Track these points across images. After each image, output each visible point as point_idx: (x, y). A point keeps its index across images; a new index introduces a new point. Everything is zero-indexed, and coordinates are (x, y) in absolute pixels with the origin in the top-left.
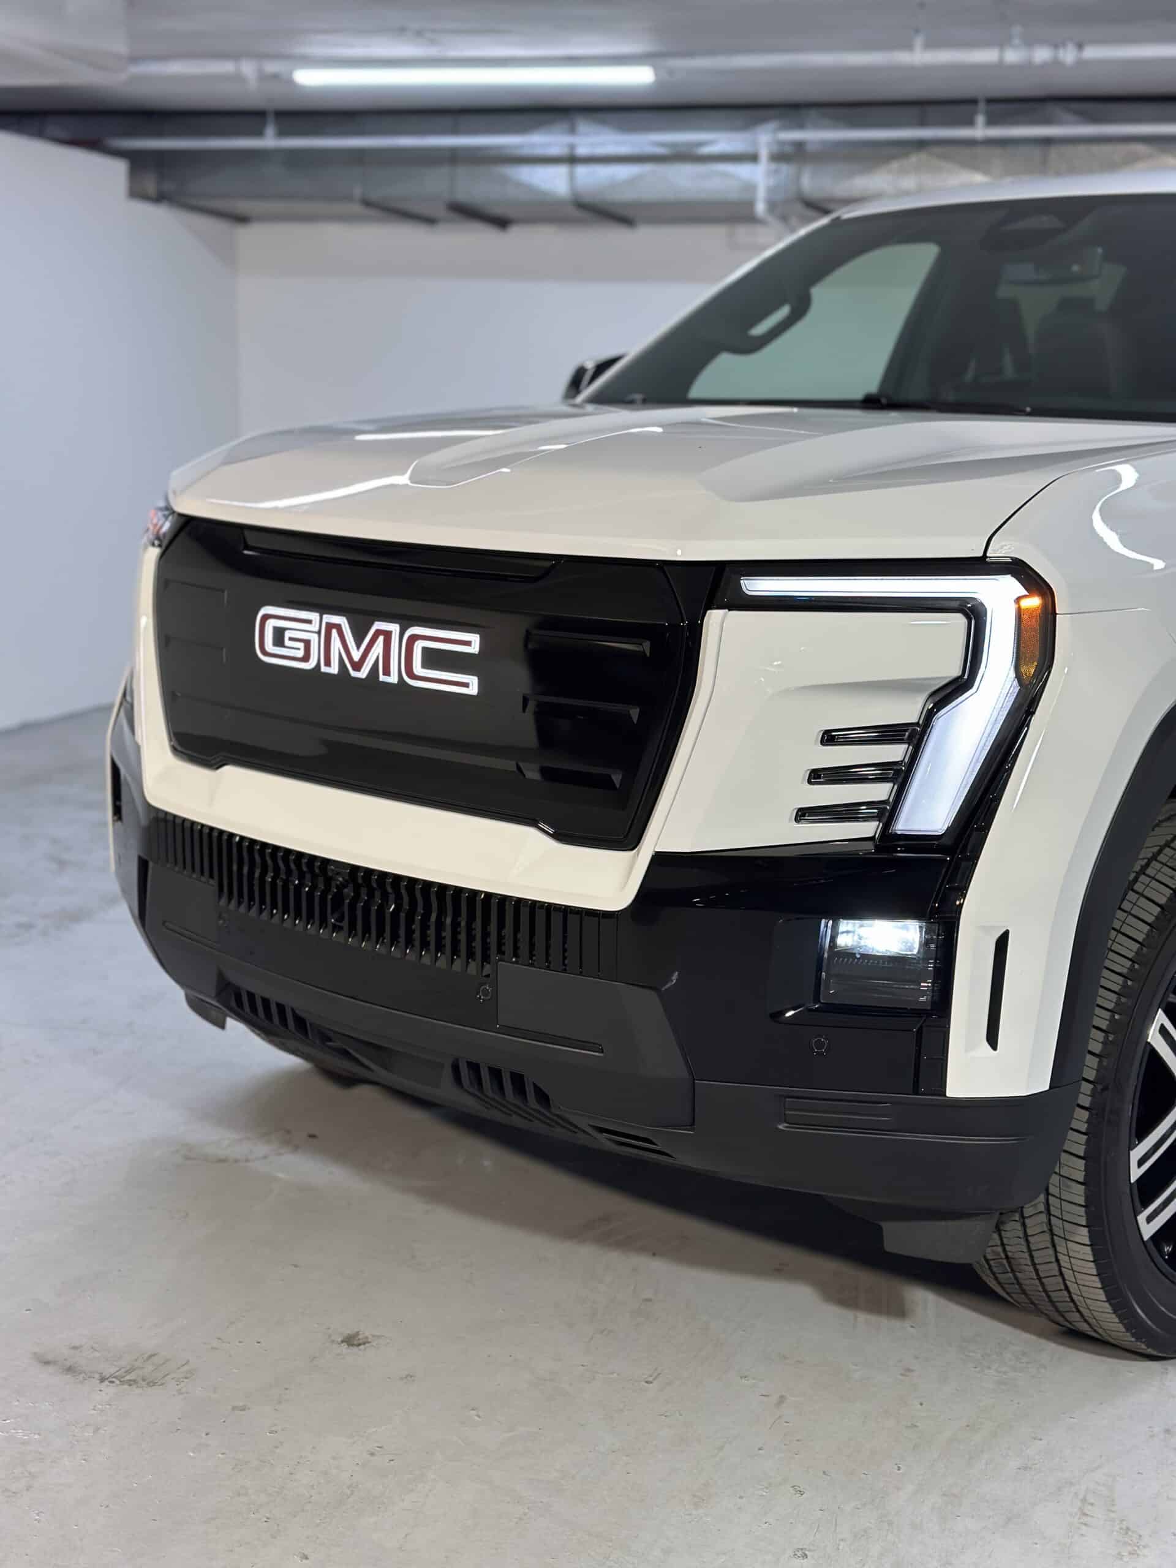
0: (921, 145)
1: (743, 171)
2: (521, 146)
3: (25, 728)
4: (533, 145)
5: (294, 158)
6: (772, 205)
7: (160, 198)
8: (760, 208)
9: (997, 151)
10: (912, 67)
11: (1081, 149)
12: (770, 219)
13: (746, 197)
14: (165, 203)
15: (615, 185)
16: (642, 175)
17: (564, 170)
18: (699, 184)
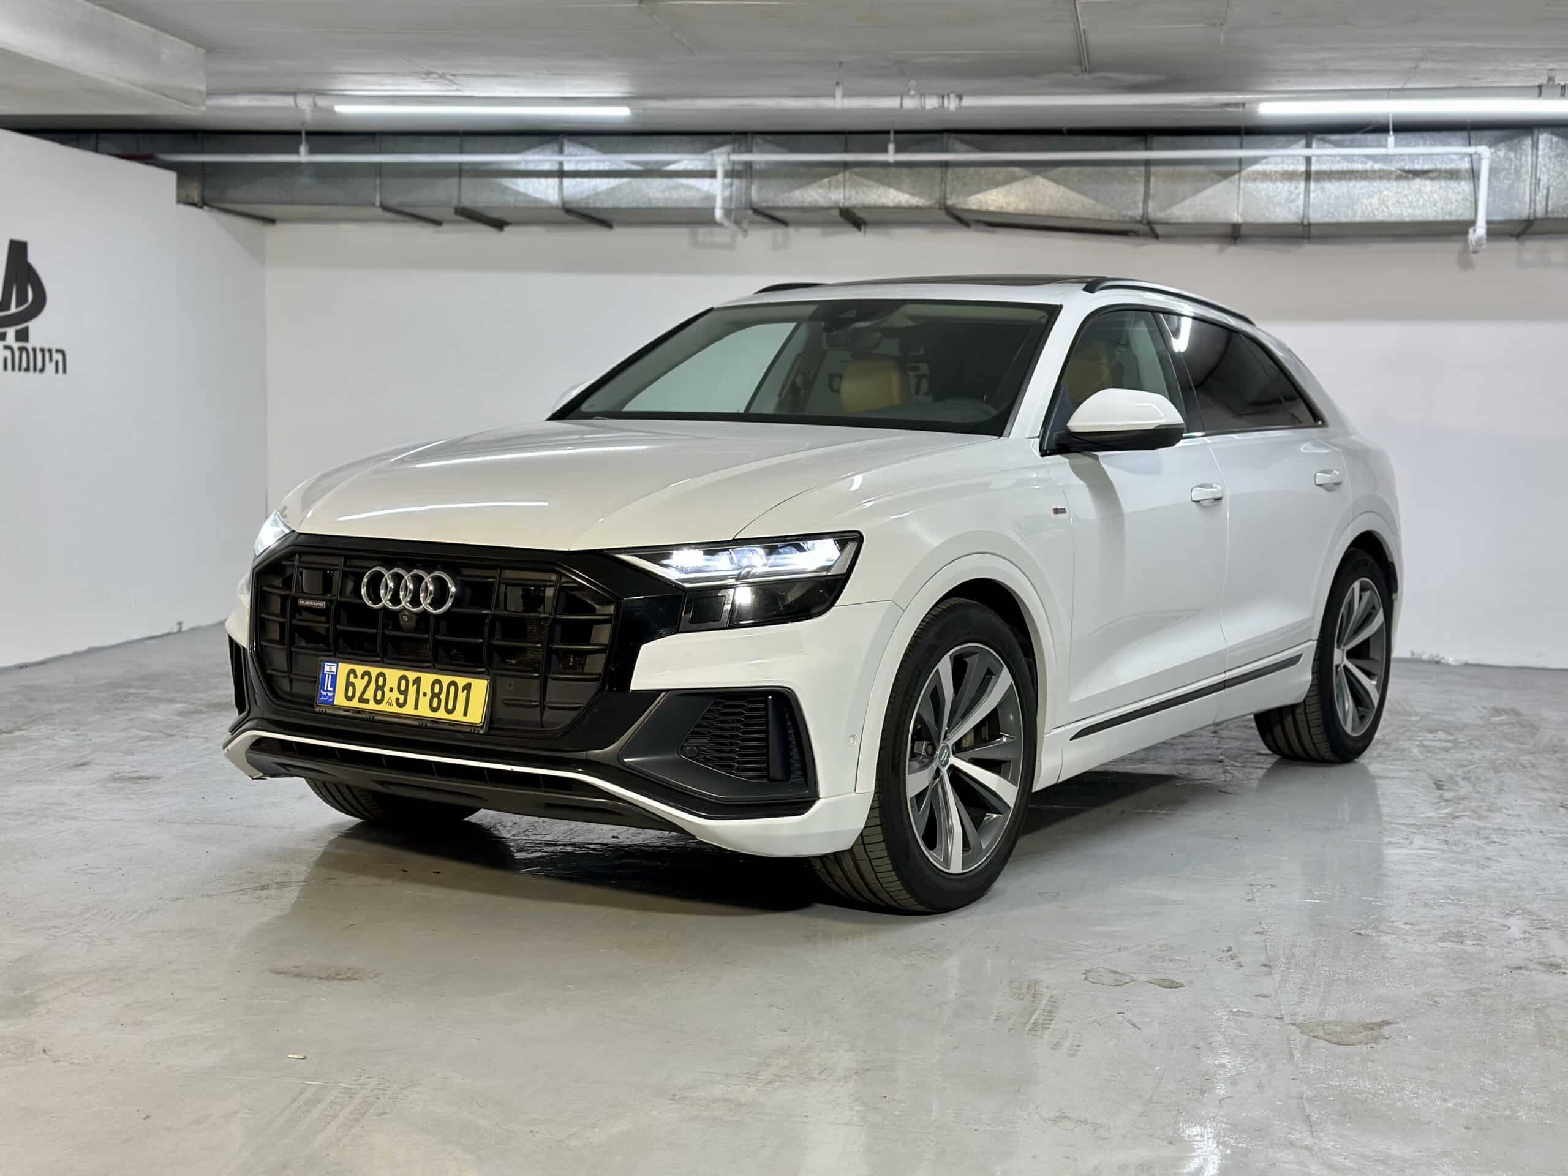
0: (846, 165)
1: (704, 184)
2: (518, 163)
3: (92, 651)
4: (527, 162)
5: (322, 172)
6: (727, 212)
7: (202, 204)
8: (719, 214)
9: (905, 171)
10: (834, 110)
11: (972, 170)
12: (726, 223)
13: (706, 205)
14: (206, 208)
15: (597, 194)
16: (619, 187)
17: (554, 182)
18: (667, 194)
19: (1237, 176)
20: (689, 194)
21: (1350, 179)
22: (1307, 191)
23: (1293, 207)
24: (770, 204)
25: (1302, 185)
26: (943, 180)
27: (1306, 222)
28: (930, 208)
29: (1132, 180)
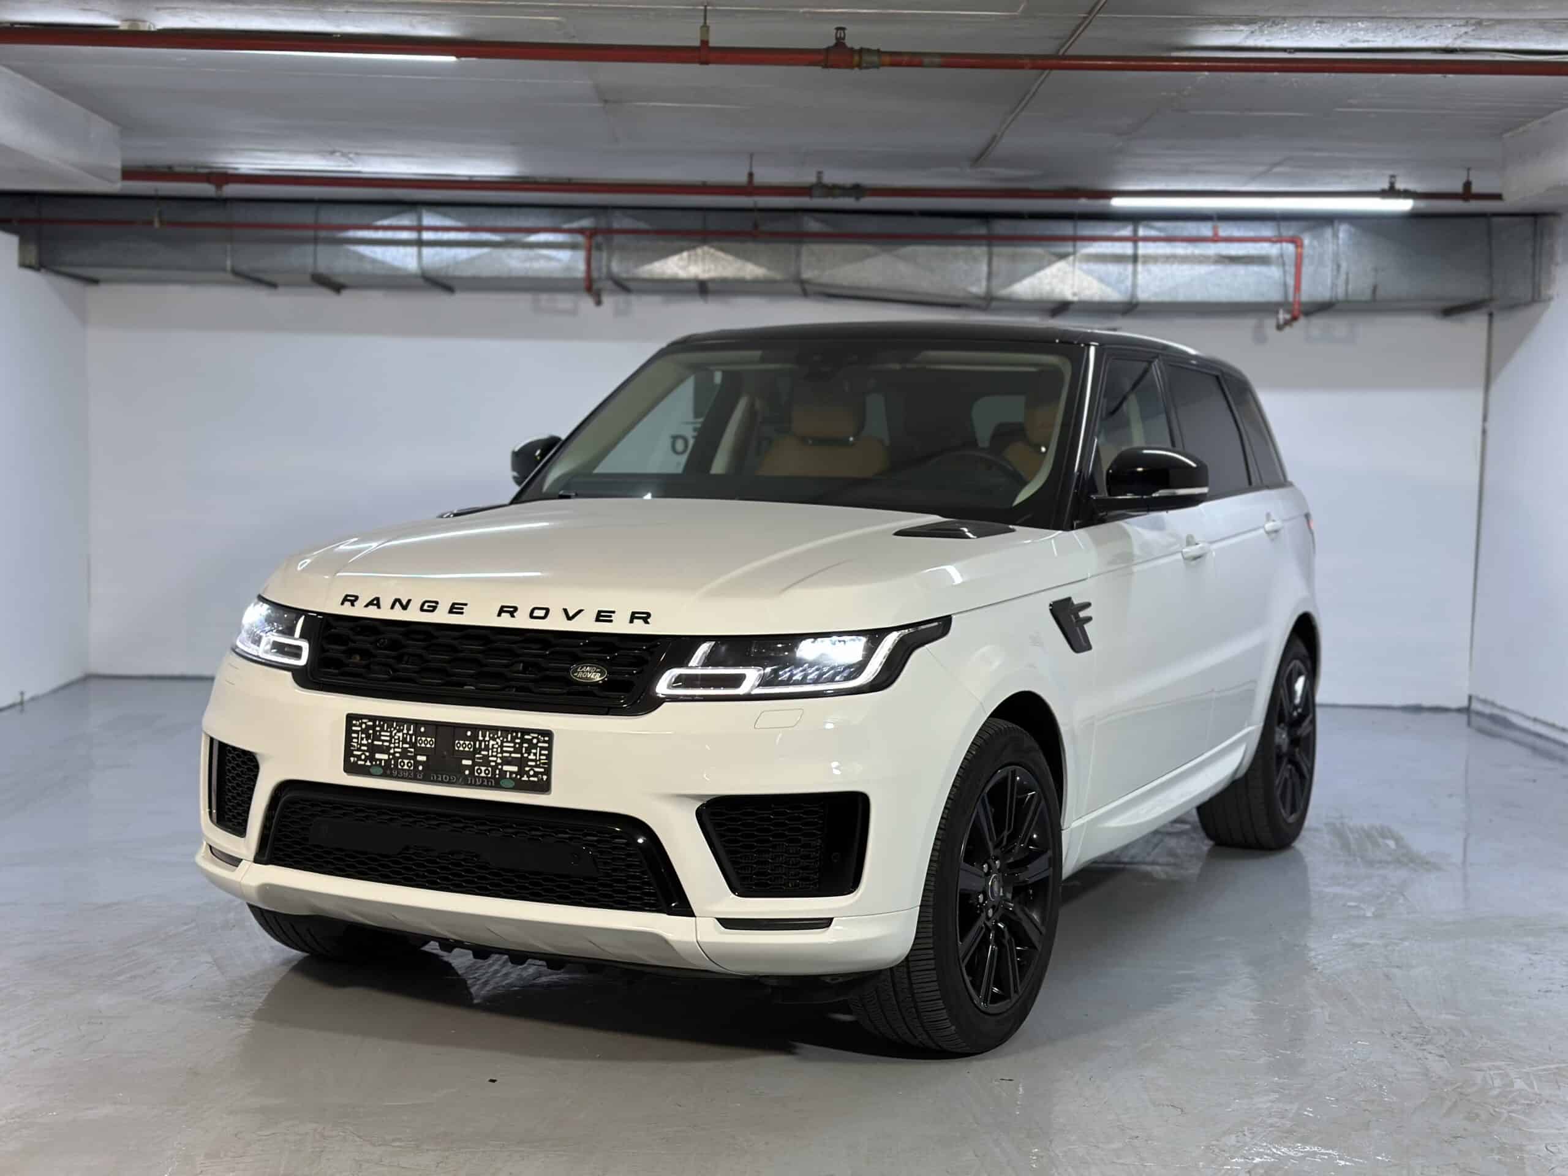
7: (39, 266)
13: (567, 275)
14: (43, 270)
15: (457, 263)
16: (479, 257)
17: (412, 251)
18: (527, 265)
19: (1071, 258)
20: (553, 265)
21: (1173, 263)
22: (1135, 273)
23: (1123, 287)
24: (630, 275)
25: (1130, 268)
26: (798, 254)
27: (1134, 301)
28: (786, 281)
29: (975, 259)
